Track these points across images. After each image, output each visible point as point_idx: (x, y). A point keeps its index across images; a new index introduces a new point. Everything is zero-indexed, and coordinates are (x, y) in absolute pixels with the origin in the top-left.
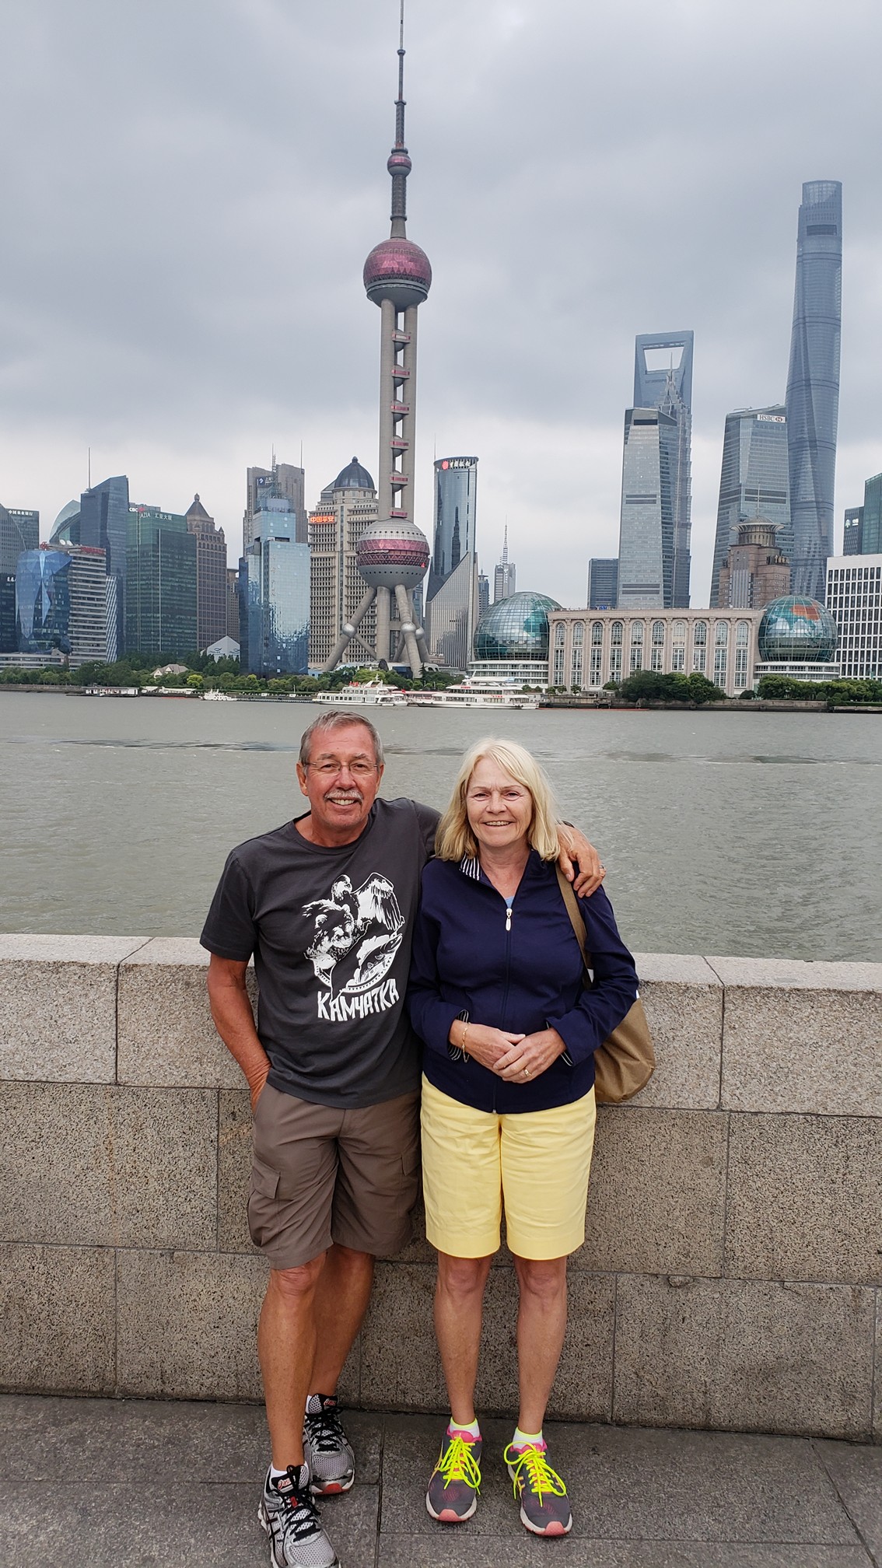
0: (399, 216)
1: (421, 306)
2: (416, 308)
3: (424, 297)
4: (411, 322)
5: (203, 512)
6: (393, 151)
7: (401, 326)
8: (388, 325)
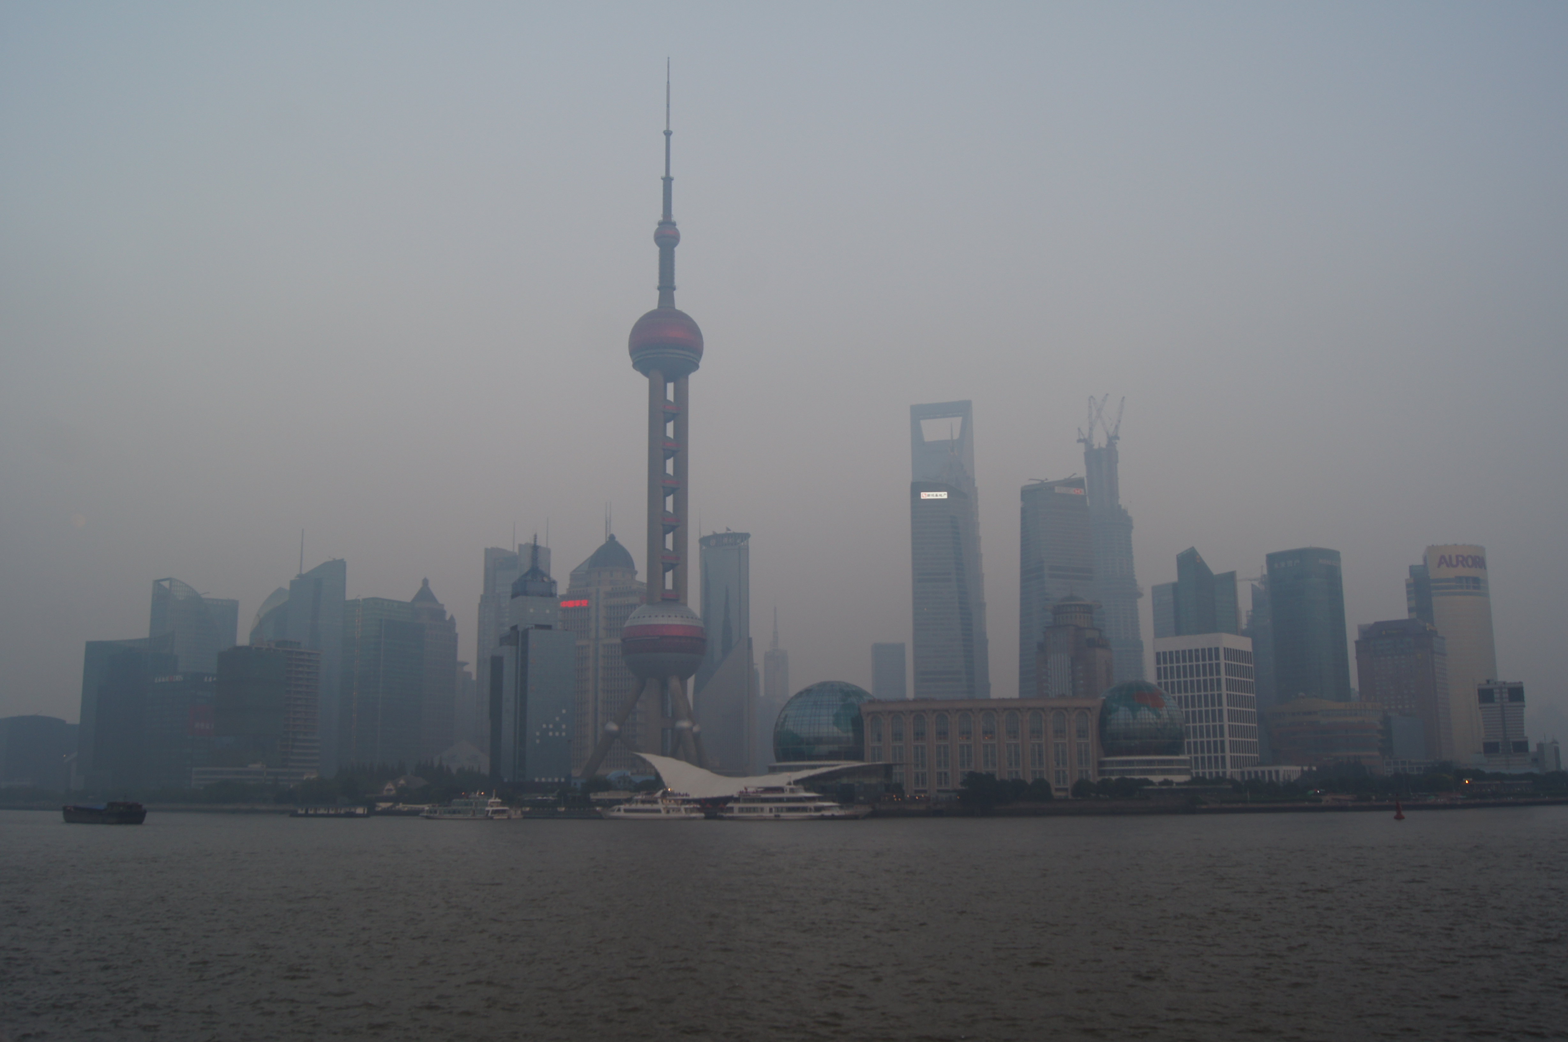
0: (667, 285)
1: (693, 378)
2: (687, 378)
3: (696, 367)
4: (682, 394)
5: (432, 598)
6: (660, 224)
7: (670, 396)
8: (656, 394)
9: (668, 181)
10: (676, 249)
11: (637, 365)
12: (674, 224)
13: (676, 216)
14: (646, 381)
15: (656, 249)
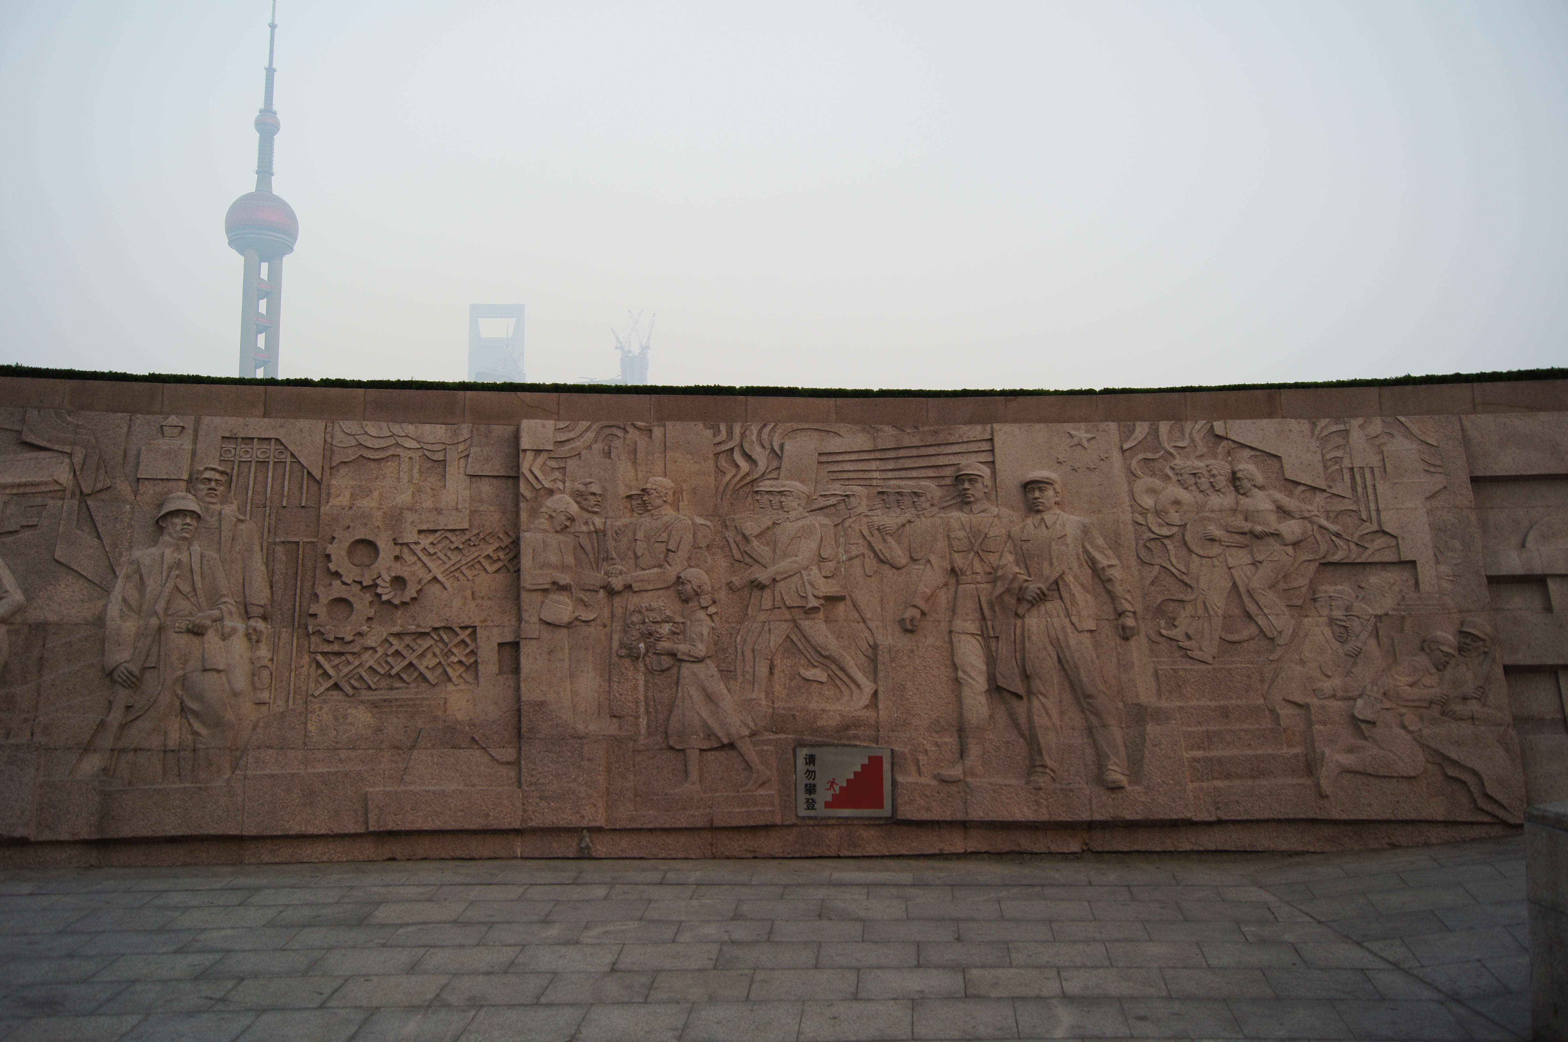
0: (265, 170)
1: (286, 259)
2: (282, 259)
3: (290, 250)
4: (276, 274)
6: (261, 111)
7: (264, 275)
8: (250, 272)
9: (270, 72)
10: (275, 137)
11: (231, 243)
12: (275, 113)
13: (276, 107)
14: (241, 259)
15: (257, 135)
